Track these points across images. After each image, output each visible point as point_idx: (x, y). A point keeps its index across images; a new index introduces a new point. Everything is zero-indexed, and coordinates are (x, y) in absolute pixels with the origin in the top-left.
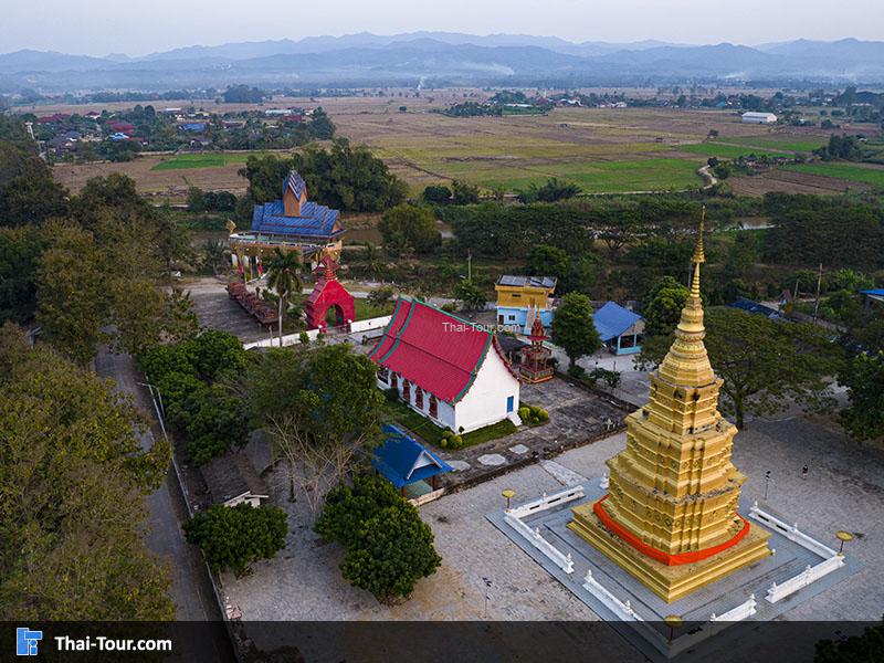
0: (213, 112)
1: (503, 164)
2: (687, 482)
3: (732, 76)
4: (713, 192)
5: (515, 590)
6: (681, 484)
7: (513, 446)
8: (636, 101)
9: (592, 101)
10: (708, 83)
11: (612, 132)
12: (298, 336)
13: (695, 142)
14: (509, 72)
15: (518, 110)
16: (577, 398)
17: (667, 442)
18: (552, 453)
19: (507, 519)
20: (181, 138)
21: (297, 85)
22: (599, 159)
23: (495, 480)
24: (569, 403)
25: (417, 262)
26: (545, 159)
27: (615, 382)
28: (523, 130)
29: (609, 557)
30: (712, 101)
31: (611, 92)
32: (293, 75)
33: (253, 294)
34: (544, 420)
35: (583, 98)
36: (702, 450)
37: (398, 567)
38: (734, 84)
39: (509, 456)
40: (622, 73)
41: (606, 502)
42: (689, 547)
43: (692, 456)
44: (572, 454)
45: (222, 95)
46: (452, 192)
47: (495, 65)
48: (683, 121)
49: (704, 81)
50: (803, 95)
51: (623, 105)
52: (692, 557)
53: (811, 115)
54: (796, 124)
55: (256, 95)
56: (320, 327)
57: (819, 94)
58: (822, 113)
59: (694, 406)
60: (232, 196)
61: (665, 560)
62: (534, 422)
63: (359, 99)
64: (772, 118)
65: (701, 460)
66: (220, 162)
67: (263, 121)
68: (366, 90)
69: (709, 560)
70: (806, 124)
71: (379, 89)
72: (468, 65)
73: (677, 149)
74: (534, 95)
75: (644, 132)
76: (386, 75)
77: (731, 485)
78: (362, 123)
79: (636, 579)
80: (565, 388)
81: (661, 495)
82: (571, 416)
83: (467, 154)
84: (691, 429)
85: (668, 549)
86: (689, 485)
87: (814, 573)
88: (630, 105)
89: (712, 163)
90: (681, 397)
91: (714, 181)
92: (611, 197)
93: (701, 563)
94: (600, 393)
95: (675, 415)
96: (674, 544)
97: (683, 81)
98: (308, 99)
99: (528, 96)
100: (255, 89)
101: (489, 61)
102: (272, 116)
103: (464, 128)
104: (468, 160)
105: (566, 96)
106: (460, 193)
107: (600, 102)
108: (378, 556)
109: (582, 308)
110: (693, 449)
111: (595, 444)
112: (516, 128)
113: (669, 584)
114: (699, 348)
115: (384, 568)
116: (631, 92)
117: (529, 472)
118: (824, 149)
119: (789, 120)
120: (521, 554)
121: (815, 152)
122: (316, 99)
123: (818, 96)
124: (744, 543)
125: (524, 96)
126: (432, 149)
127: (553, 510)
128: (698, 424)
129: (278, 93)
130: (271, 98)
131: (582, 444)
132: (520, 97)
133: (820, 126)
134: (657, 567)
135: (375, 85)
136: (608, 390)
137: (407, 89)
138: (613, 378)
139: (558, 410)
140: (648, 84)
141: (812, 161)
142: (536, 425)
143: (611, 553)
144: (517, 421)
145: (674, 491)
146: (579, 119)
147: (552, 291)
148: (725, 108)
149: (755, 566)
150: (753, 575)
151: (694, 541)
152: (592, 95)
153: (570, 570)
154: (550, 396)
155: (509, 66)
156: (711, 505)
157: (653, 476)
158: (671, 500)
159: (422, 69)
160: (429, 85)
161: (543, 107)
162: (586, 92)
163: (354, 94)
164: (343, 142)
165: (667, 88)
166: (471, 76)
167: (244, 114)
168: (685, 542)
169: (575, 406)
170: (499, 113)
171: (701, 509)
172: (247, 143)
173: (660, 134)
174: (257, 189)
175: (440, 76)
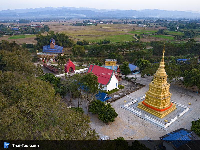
0: (18, 26)
1: (91, 37)
2: (163, 95)
3: (133, 17)
4: (138, 41)
5: (132, 119)
6: (162, 96)
7: (119, 93)
8: (115, 22)
9: (105, 23)
10: (129, 18)
11: (112, 29)
12: (64, 74)
13: (130, 31)
14: (85, 16)
15: (89, 25)
16: (128, 83)
17: (159, 88)
18: (128, 94)
19: (125, 107)
20: (13, 32)
21: (36, 19)
22: (111, 35)
23: (119, 100)
24: (127, 84)
25: (81, 58)
26: (100, 35)
27: (135, 80)
28: (92, 29)
29: (147, 112)
30: (131, 22)
31: (109, 20)
32: (34, 17)
33: (49, 66)
34: (123, 88)
35: (103, 22)
36: (165, 89)
37: (111, 116)
38: (134, 19)
39: (119, 95)
40: (110, 16)
41: (145, 101)
42: (163, 108)
43: (164, 90)
44: (132, 94)
45: (19, 22)
46: (83, 43)
47: (81, 14)
48: (126, 27)
49: (128, 18)
50: (149, 21)
51: (112, 23)
52: (164, 110)
53: (152, 25)
54: (150, 27)
55: (27, 22)
56: (68, 72)
57: (153, 21)
58: (154, 25)
59: (163, 80)
60: (33, 45)
61: (160, 111)
62: (122, 88)
63: (52, 22)
64: (145, 26)
65: (165, 91)
66: (25, 37)
67: (31, 28)
68: (53, 20)
69: (167, 110)
70: (152, 27)
71: (56, 20)
72: (75, 14)
73: (127, 33)
74: (92, 21)
75: (119, 29)
76: (56, 17)
77: (170, 96)
78: (55, 28)
79: (154, 115)
80: (125, 82)
81: (158, 98)
82: (128, 87)
83: (82, 35)
84: (163, 85)
85: (160, 109)
86: (163, 96)
87: (186, 111)
88: (114, 23)
89: (136, 35)
90: (161, 79)
91: (137, 39)
92: (117, 43)
93: (166, 111)
94: (132, 82)
95: (160, 82)
96: (161, 108)
97: (123, 18)
98: (40, 23)
99: (91, 21)
100: (27, 20)
101: (79, 14)
102: (33, 26)
103: (79, 29)
104: (83, 36)
105: (99, 21)
106: (85, 43)
107: (107, 23)
108: (107, 115)
109: (127, 65)
110: (164, 89)
111: (136, 92)
112: (91, 29)
113: (161, 115)
114: (164, 69)
115: (108, 117)
116: (113, 20)
117: (125, 98)
118: (158, 32)
119: (148, 26)
120: (130, 113)
121: (156, 33)
122: (42, 22)
123: (152, 21)
124: (172, 107)
125: (90, 21)
126: (74, 34)
127: (133, 104)
128: (164, 84)
129: (32, 21)
130: (31, 22)
131: (133, 92)
132: (89, 22)
133: (155, 27)
134: (159, 112)
135: (54, 19)
136: (134, 81)
137: (62, 20)
138: (135, 79)
139: (125, 86)
140: (116, 19)
141: (155, 35)
142: (122, 89)
143: (148, 111)
144: (118, 89)
145: (161, 97)
146: (104, 27)
147: (117, 62)
148: (134, 24)
149: (175, 111)
150: (175, 113)
151: (164, 107)
152: (105, 21)
153: (141, 115)
154: (123, 83)
155: (84, 15)
156: (167, 100)
157: (156, 95)
158: (160, 99)
159: (65, 15)
160: (67, 19)
161: (95, 24)
162: (104, 20)
163: (50, 21)
164: (53, 32)
165: (121, 20)
166: (76, 17)
167: (26, 26)
168: (163, 107)
169: (128, 85)
170: (86, 25)
171: (166, 101)
172: (30, 33)
173: (123, 30)
174: (39, 43)
175: (69, 17)
